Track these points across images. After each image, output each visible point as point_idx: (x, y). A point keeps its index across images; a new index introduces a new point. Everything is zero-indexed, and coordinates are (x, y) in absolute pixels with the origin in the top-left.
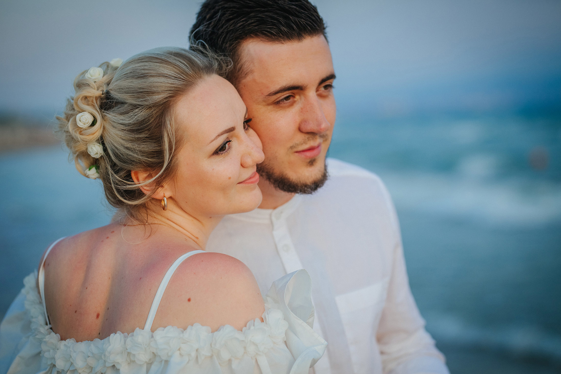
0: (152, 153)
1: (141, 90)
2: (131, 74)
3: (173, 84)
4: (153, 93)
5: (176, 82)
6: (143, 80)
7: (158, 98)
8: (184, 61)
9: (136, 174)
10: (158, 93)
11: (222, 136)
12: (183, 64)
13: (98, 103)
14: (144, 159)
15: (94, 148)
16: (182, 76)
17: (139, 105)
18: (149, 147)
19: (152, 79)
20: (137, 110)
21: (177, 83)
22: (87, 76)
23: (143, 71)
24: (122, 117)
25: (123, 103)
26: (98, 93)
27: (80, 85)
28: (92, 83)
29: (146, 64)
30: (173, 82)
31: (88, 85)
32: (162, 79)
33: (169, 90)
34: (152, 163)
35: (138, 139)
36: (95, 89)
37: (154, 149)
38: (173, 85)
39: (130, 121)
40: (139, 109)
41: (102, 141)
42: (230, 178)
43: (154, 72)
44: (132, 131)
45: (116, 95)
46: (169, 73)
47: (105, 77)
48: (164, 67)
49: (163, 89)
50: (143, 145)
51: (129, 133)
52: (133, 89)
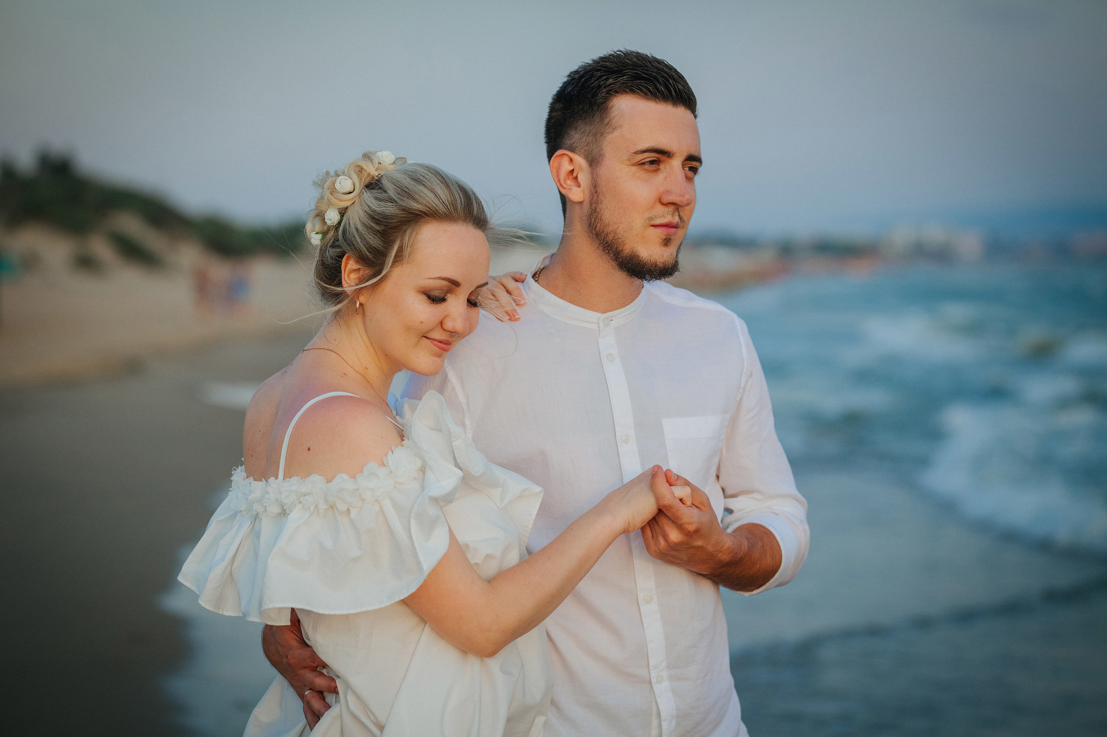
0: (374, 249)
1: (406, 190)
2: (411, 173)
3: (437, 206)
4: (414, 199)
5: (441, 206)
6: (414, 184)
7: (415, 206)
8: (464, 197)
9: (348, 258)
10: (417, 202)
11: (443, 281)
12: (460, 198)
13: (368, 179)
14: (364, 249)
15: (332, 213)
16: (450, 205)
17: (396, 201)
18: (375, 241)
19: (421, 188)
20: (390, 204)
21: (441, 208)
22: (379, 154)
23: (421, 178)
24: (374, 201)
25: (385, 192)
26: (375, 173)
27: (367, 156)
28: (376, 161)
29: (429, 174)
30: (437, 204)
31: (371, 160)
32: (431, 195)
33: (429, 208)
34: (368, 258)
35: (371, 228)
36: (374, 167)
37: (377, 246)
38: (435, 206)
39: (377, 209)
40: (393, 204)
41: (343, 212)
42: (422, 322)
43: (430, 184)
44: (372, 218)
45: (386, 183)
46: (441, 195)
47: (392, 166)
48: (441, 187)
49: (424, 202)
50: (372, 235)
51: (368, 216)
52: (400, 184)
